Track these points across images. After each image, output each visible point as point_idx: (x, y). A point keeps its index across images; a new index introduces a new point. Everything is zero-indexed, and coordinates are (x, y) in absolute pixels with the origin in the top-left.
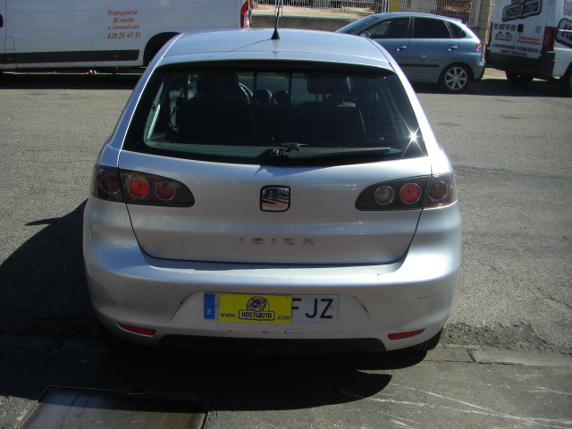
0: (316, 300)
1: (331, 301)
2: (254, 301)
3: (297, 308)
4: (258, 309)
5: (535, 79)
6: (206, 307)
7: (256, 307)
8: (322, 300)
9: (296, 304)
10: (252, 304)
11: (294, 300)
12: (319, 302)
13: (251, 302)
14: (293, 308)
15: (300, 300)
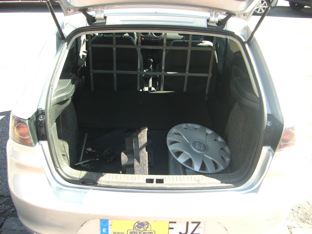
0: (188, 223)
1: (199, 223)
2: (139, 224)
3: (173, 228)
4: (142, 229)
5: (305, 7)
6: (102, 227)
7: (141, 227)
8: (193, 223)
9: (172, 225)
10: (137, 226)
11: (170, 222)
12: (190, 224)
13: (137, 224)
14: (170, 228)
15: (175, 222)
